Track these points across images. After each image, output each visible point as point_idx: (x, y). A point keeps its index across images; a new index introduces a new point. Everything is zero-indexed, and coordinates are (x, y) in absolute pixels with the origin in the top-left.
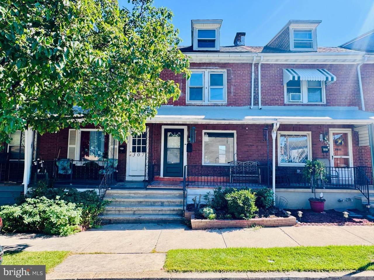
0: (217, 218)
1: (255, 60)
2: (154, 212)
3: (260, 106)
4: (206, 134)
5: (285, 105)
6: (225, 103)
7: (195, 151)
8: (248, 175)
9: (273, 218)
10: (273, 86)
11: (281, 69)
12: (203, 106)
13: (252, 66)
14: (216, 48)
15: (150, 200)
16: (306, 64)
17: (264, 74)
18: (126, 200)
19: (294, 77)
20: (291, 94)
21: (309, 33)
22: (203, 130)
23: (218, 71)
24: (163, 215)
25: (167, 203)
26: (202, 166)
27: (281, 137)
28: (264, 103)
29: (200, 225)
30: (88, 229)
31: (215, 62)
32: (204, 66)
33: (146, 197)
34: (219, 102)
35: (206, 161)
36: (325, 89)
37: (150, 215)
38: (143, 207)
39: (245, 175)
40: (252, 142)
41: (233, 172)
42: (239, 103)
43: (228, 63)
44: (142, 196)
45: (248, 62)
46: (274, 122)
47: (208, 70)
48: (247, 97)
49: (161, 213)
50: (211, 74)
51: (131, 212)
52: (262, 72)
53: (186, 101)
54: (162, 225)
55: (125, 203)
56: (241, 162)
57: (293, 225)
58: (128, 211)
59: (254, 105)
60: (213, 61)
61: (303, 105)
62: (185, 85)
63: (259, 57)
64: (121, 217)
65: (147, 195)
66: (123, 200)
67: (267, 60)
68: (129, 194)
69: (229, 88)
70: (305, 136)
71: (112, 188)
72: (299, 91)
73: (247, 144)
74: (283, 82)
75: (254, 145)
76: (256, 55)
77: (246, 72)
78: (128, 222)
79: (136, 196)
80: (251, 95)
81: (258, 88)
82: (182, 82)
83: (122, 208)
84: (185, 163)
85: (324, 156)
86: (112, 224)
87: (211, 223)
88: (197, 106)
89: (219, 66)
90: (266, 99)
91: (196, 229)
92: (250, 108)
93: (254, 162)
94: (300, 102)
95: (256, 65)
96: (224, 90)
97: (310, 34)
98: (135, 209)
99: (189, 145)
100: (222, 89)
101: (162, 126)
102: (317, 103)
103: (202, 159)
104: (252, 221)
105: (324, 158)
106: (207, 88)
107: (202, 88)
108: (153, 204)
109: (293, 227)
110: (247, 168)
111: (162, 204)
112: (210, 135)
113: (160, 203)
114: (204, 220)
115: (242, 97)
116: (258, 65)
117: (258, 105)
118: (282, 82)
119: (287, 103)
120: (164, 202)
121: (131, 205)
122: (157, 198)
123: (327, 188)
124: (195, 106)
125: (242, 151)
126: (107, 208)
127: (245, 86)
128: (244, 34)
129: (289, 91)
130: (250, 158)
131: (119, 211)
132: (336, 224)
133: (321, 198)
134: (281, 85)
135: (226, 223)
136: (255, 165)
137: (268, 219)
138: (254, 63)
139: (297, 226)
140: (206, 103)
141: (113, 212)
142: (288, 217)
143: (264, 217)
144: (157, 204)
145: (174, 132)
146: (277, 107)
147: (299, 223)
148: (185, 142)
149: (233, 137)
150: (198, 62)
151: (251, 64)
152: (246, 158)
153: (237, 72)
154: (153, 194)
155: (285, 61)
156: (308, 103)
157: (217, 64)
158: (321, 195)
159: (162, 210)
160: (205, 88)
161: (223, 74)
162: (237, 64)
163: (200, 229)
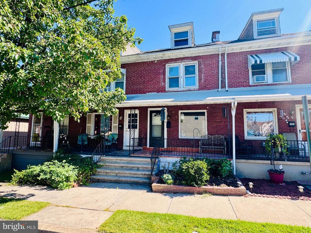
0: (174, 183)
1: (220, 51)
2: (131, 175)
3: (227, 89)
4: (182, 113)
5: (250, 86)
6: (197, 88)
7: (173, 127)
8: (217, 147)
9: (224, 187)
10: (238, 71)
11: (246, 56)
12: (179, 91)
13: (219, 56)
14: (188, 45)
15: (129, 165)
16: (270, 49)
17: (231, 61)
18: (113, 165)
19: (256, 61)
20: (255, 76)
21: (272, 21)
22: (179, 111)
23: (191, 63)
24: (137, 177)
25: (141, 169)
26: (179, 139)
27: (247, 114)
28: (230, 86)
29: (159, 189)
30: (80, 185)
31: (188, 56)
32: (179, 60)
33: (128, 163)
34: (192, 88)
35: (182, 135)
36: (291, 68)
37: (128, 177)
38: (124, 171)
39: (214, 147)
40: (220, 119)
41: (203, 144)
42: (208, 87)
43: (199, 56)
44: (125, 162)
45: (216, 53)
46: (232, 101)
47: (183, 63)
48: (216, 82)
49: (135, 176)
50: (185, 66)
51: (114, 174)
52: (228, 60)
53: (165, 89)
54: (133, 186)
55: (112, 167)
56: (211, 136)
57: (242, 195)
58: (112, 173)
59: (221, 88)
60: (186, 56)
61: (267, 85)
62: (165, 77)
63: (224, 47)
64: (106, 178)
65: (128, 161)
66: (110, 164)
67: (233, 50)
68: (116, 160)
69: (199, 76)
70: (271, 112)
71: (106, 155)
72: (264, 73)
73: (217, 120)
74: (248, 66)
75: (222, 122)
76: (221, 46)
77: (214, 61)
78: (111, 182)
79: (121, 161)
80: (219, 80)
81: (225, 73)
82: (163, 75)
83: (108, 171)
84: (166, 136)
85: (290, 130)
86: (100, 182)
87: (168, 188)
88: (174, 92)
89: (191, 59)
90: (233, 82)
91: (156, 192)
92: (218, 91)
93: (222, 136)
94: (265, 82)
95: (223, 55)
96: (196, 77)
97: (274, 22)
98: (117, 172)
99: (168, 123)
100: (195, 77)
101: (148, 109)
102: (283, 83)
103: (178, 133)
104: (203, 189)
105: (291, 132)
106: (182, 77)
107: (178, 78)
108: (131, 169)
109: (242, 197)
110: (216, 141)
111: (138, 169)
112: (186, 114)
113: (136, 168)
114: (163, 185)
115: (211, 82)
116: (224, 54)
117: (225, 88)
118: (246, 66)
119: (252, 84)
120: (139, 167)
121: (116, 168)
122: (135, 164)
123: (288, 160)
124: (173, 92)
125: (212, 127)
126: (98, 170)
127: (214, 73)
128: (219, 32)
129: (253, 74)
130: (219, 132)
131: (106, 173)
132: (289, 197)
133: (280, 170)
134: (246, 69)
135: (180, 189)
136: (223, 138)
137: (219, 187)
138: (220, 53)
139: (247, 197)
140: (182, 89)
141: (102, 173)
142: (239, 187)
143: (215, 186)
144: (134, 169)
145: (158, 112)
146: (242, 88)
147: (250, 193)
148: (166, 121)
149: (205, 116)
150: (175, 58)
151: (219, 54)
152: (215, 132)
153: (206, 62)
154: (133, 161)
155: (249, 48)
156: (273, 83)
157: (190, 58)
158: (281, 167)
159: (136, 174)
160: (181, 77)
161: (195, 65)
162: (206, 55)
163: (159, 192)
